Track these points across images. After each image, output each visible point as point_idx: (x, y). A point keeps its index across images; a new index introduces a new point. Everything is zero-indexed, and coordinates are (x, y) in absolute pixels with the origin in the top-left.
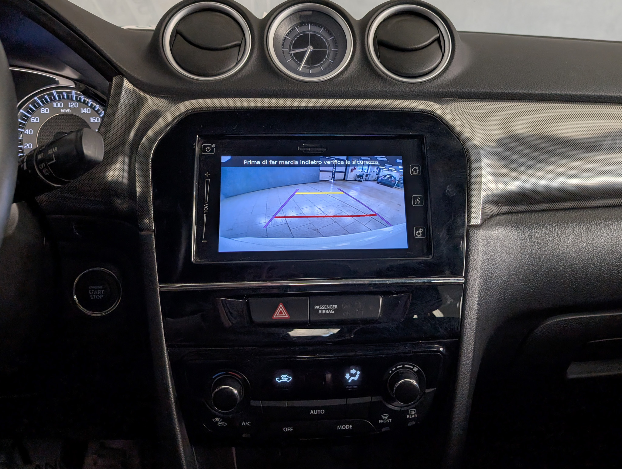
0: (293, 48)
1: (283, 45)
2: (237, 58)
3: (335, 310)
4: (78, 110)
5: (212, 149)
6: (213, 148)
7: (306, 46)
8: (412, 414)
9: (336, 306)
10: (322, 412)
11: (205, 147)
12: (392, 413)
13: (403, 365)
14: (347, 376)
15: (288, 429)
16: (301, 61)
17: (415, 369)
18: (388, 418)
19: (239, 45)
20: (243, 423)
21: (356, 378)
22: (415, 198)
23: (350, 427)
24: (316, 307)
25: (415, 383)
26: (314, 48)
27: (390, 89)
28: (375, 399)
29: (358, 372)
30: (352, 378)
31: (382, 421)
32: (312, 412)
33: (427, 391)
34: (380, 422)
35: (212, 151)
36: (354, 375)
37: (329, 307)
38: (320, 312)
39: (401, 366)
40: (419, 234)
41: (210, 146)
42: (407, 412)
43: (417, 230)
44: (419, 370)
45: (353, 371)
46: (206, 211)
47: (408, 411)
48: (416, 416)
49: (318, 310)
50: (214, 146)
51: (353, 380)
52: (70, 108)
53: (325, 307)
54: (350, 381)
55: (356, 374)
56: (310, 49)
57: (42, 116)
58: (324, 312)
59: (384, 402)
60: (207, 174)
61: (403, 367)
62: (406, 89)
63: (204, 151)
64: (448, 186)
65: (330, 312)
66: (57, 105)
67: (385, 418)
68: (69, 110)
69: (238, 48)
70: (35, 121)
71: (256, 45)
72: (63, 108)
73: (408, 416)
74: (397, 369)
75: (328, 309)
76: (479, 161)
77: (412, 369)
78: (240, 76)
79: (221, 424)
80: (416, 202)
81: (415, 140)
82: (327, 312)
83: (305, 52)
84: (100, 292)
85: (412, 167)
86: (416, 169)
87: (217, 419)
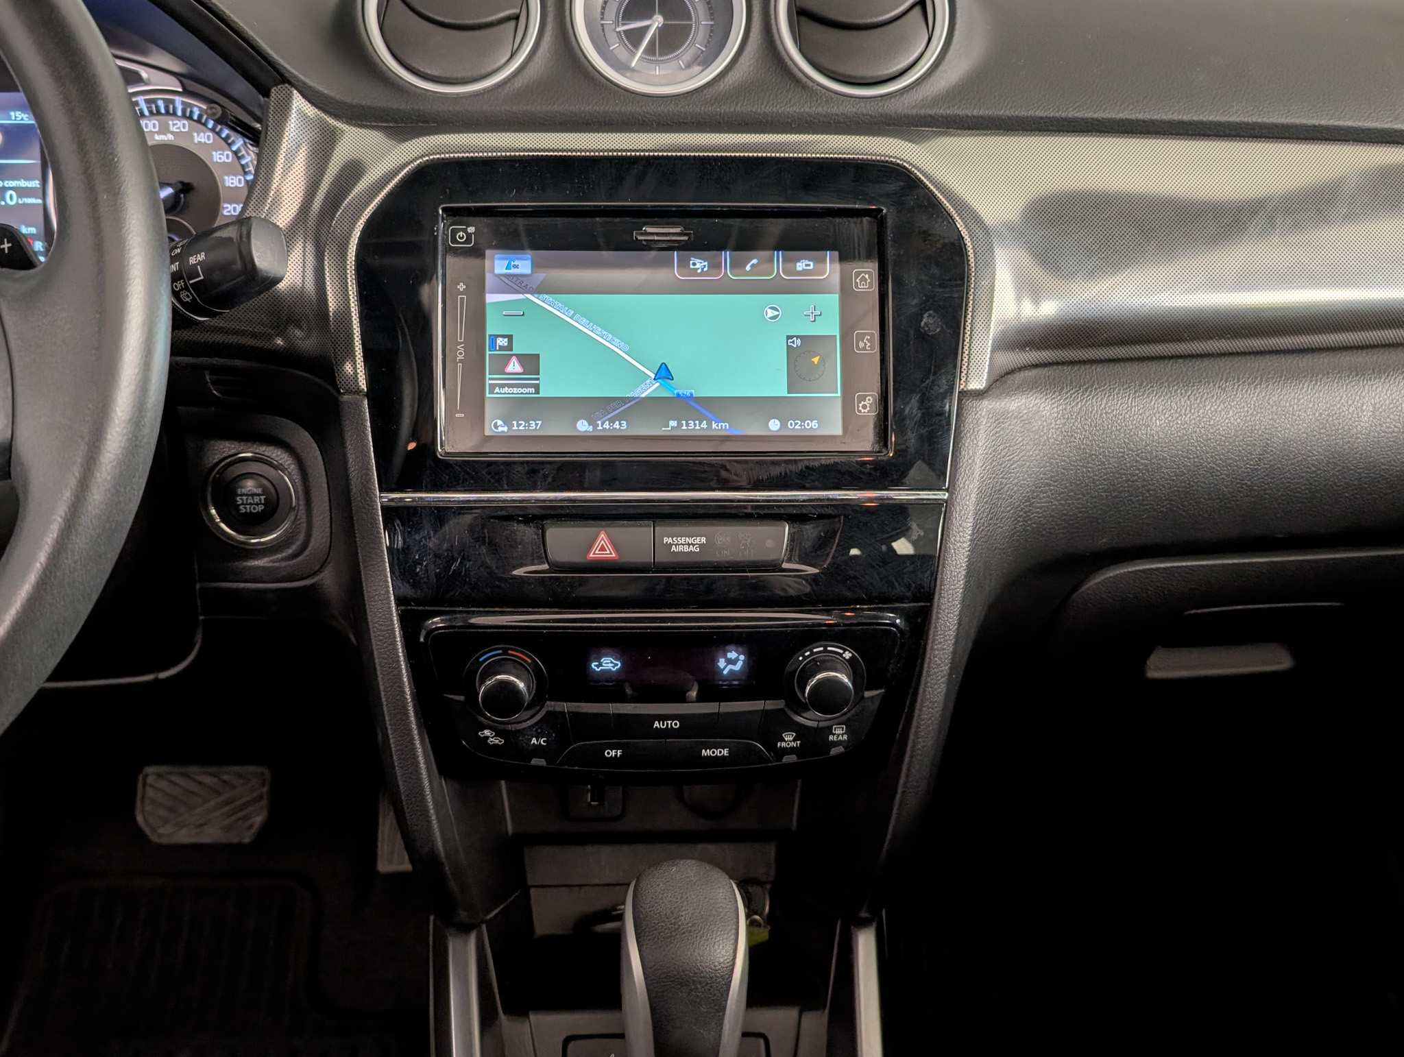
0: (623, 19)
1: (602, 14)
2: (512, 39)
3: (701, 546)
4: (189, 135)
5: (469, 235)
6: (471, 234)
7: (650, 17)
8: (839, 733)
9: (704, 540)
10: (676, 724)
11: (454, 232)
12: (801, 732)
13: (825, 647)
14: (722, 663)
15: (613, 753)
16: (637, 45)
17: (847, 655)
18: (794, 740)
19: (516, 18)
20: (534, 741)
21: (738, 667)
22: (860, 337)
23: (725, 752)
24: (666, 540)
25: (845, 680)
26: (665, 18)
28: (770, 705)
29: (742, 657)
30: (730, 667)
31: (784, 744)
32: (656, 724)
33: (867, 694)
34: (779, 745)
35: (468, 241)
36: (734, 662)
37: (691, 541)
38: (673, 548)
39: (822, 649)
40: (865, 407)
41: (465, 231)
42: (829, 730)
43: (862, 398)
44: (853, 657)
45: (732, 655)
46: (461, 357)
47: (830, 728)
48: (845, 737)
49: (671, 545)
50: (471, 230)
51: (731, 671)
52: (172, 133)
53: (683, 540)
54: (725, 672)
55: (737, 660)
56: (657, 21)
58: (680, 548)
59: (786, 709)
60: (461, 287)
61: (825, 651)
62: (850, 109)
63: (454, 240)
64: (925, 315)
65: (692, 547)
66: (147, 127)
67: (789, 740)
68: (170, 137)
69: (512, 24)
71: (550, 19)
72: (158, 133)
73: (831, 738)
74: (812, 653)
75: (689, 544)
77: (841, 655)
78: (518, 83)
79: (494, 741)
80: (861, 345)
81: (866, 220)
82: (686, 549)
83: (647, 28)
84: (257, 499)
85: (858, 274)
86: (863, 279)
87: (487, 732)
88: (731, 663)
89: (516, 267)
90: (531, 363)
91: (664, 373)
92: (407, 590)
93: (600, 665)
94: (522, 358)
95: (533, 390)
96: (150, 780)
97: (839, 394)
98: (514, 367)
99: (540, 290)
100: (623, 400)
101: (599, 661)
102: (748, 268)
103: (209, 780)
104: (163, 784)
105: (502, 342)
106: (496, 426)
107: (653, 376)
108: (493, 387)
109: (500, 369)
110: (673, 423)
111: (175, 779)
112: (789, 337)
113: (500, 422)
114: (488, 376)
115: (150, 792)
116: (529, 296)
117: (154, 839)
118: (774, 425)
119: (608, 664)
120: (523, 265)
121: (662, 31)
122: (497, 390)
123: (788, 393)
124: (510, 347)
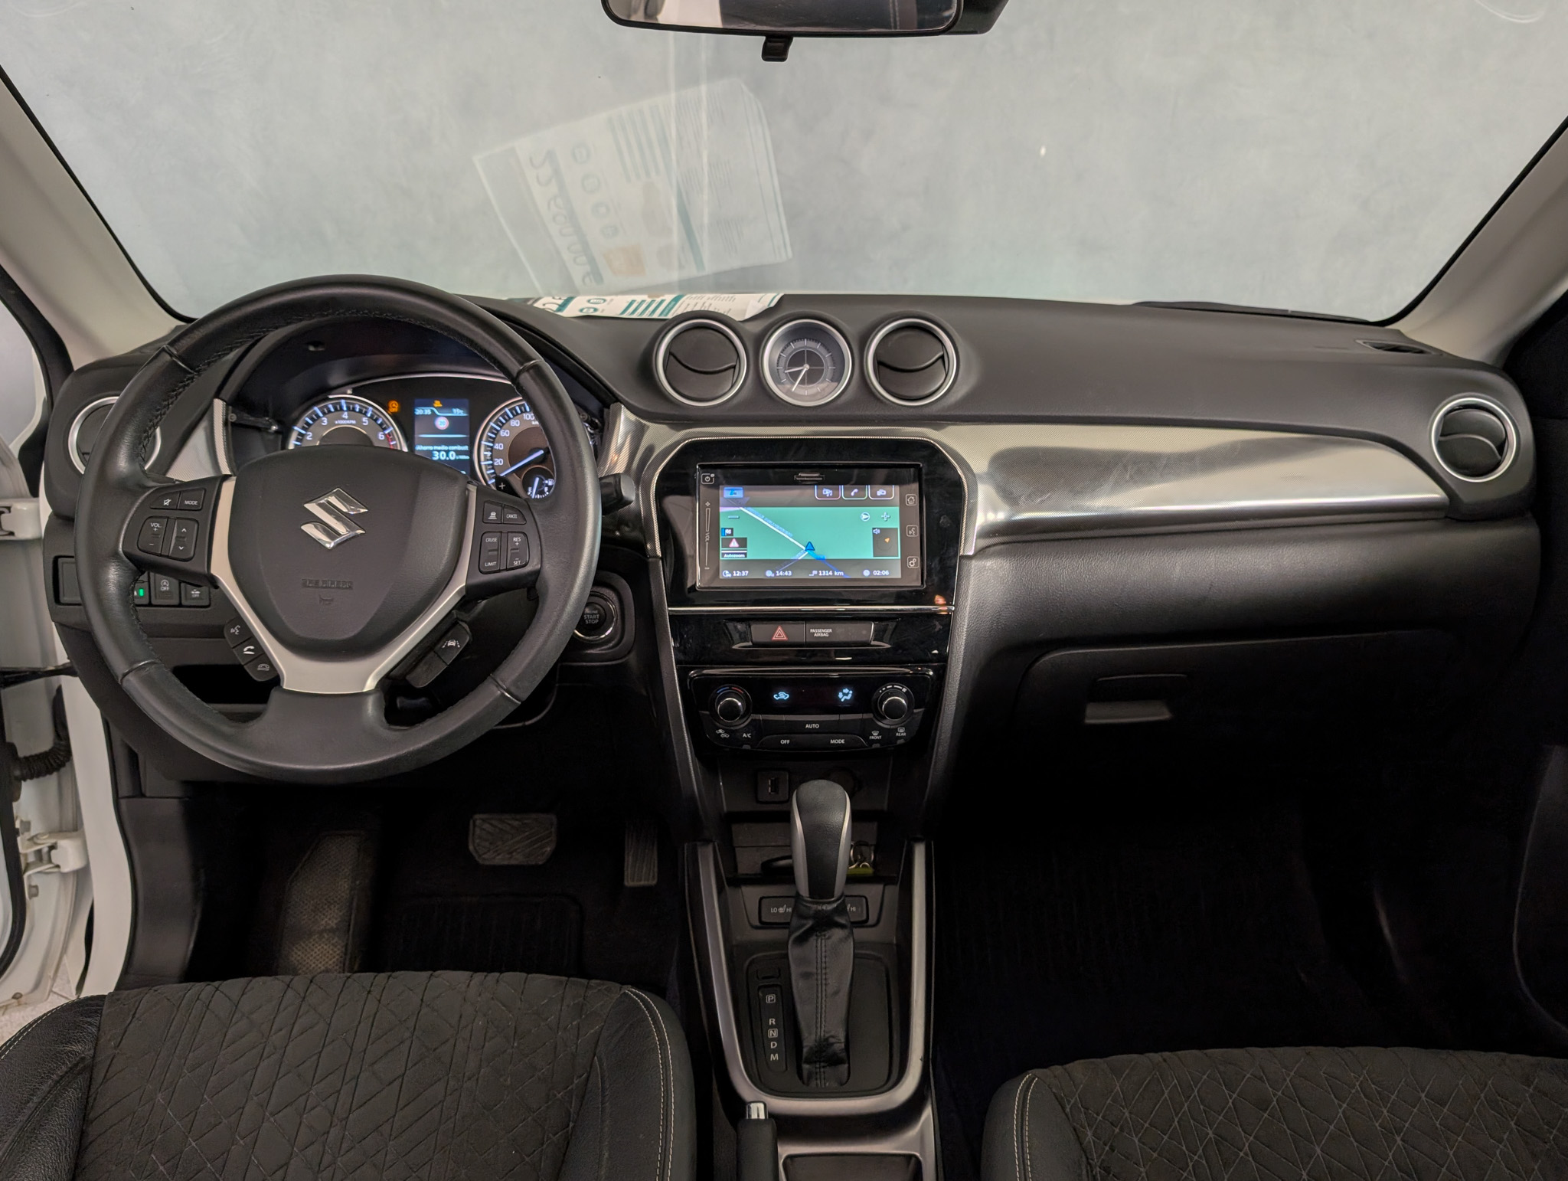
0: (789, 366)
1: (778, 364)
2: (732, 375)
3: (829, 634)
5: (711, 478)
7: (802, 365)
8: (901, 732)
9: (831, 630)
10: (817, 726)
11: (704, 477)
12: (881, 730)
13: (893, 686)
14: (840, 695)
15: (785, 742)
16: (795, 380)
17: (904, 690)
18: (878, 735)
19: (734, 367)
20: (744, 735)
21: (849, 697)
22: (910, 529)
23: (843, 741)
24: (811, 630)
25: (904, 702)
26: (810, 366)
27: (887, 413)
28: (866, 716)
29: (851, 692)
30: (845, 697)
31: (873, 738)
32: (807, 726)
33: (915, 711)
34: (870, 738)
35: (711, 481)
36: (847, 695)
37: (824, 631)
38: (815, 635)
39: (891, 686)
40: (912, 564)
41: (709, 476)
42: (896, 730)
43: (911, 559)
44: (907, 691)
45: (846, 691)
46: (708, 539)
47: (896, 729)
48: (905, 734)
49: (814, 633)
50: (713, 475)
51: (845, 700)
53: (820, 631)
54: (842, 700)
55: (848, 693)
56: (806, 367)
57: (511, 429)
58: (819, 635)
59: (874, 719)
60: (708, 504)
61: (893, 688)
62: (905, 412)
63: (704, 481)
64: (942, 518)
65: (825, 635)
66: (528, 417)
67: (875, 735)
69: (733, 370)
70: (505, 434)
71: (752, 367)
73: (897, 734)
74: (887, 689)
75: (823, 633)
76: (974, 491)
77: (901, 690)
78: (735, 401)
79: (724, 735)
80: (910, 532)
81: (912, 470)
82: (822, 635)
83: (800, 371)
84: (595, 616)
85: (908, 497)
86: (911, 499)
87: (720, 731)
88: (846, 695)
89: (735, 494)
90: (743, 542)
91: (810, 547)
92: (682, 657)
93: (778, 696)
94: (738, 540)
95: (743, 556)
96: (478, 822)
97: (899, 557)
98: (734, 544)
99: (747, 505)
100: (789, 561)
101: (777, 694)
102: (852, 494)
103: (516, 823)
104: (486, 826)
105: (728, 532)
106: (726, 574)
107: (804, 548)
108: (723, 554)
109: (727, 545)
110: (815, 572)
111: (493, 822)
112: (874, 529)
113: (727, 572)
114: (721, 549)
115: (478, 831)
116: (742, 508)
117: (481, 862)
118: (866, 573)
119: (783, 696)
120: (739, 493)
121: (808, 372)
122: (726, 556)
123: (874, 556)
124: (732, 534)
